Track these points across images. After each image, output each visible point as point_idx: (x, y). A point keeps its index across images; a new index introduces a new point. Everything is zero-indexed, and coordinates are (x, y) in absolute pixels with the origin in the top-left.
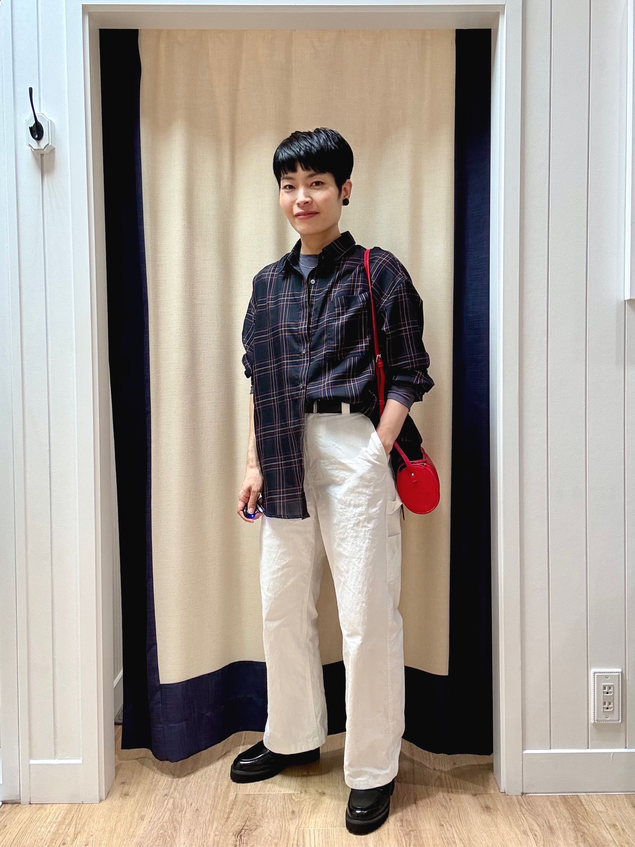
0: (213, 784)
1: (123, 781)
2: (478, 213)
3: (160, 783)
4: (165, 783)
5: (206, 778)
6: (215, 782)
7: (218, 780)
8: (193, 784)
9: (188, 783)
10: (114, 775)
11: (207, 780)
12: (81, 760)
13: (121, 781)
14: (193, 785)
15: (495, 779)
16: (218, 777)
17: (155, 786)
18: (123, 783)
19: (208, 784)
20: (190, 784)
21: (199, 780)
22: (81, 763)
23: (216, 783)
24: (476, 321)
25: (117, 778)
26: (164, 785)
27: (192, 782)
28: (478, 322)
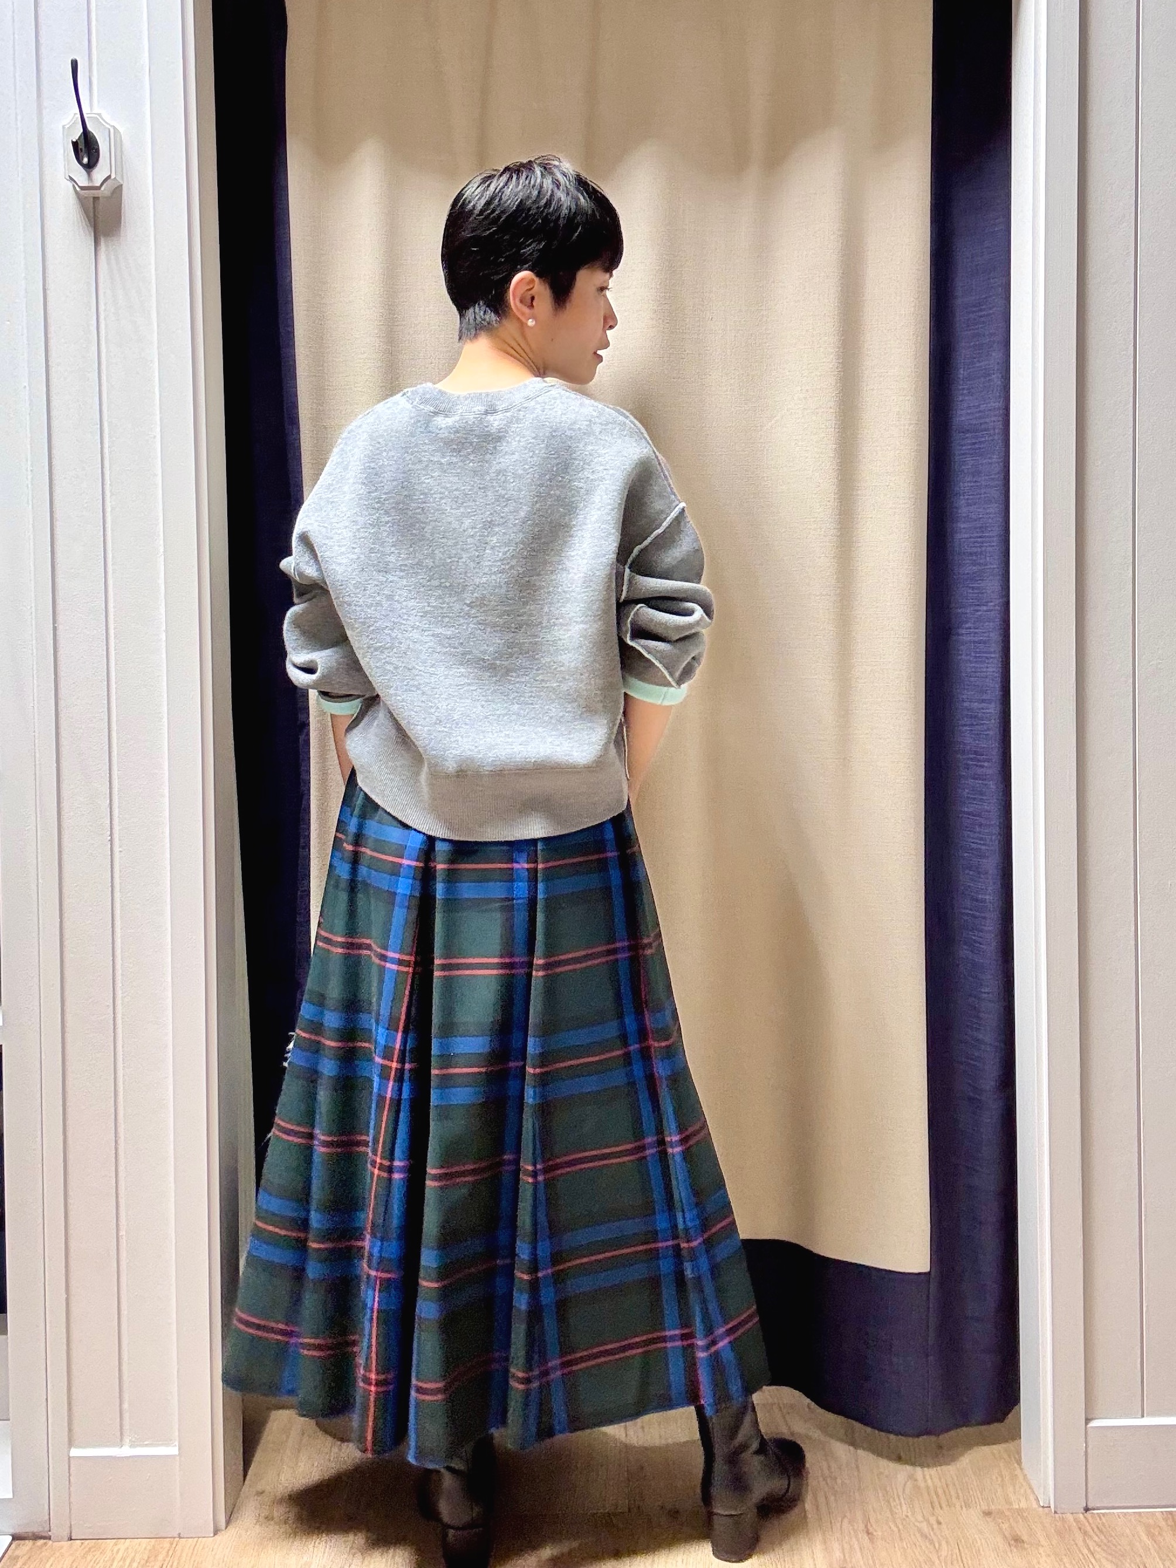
1: (259, 1490)
2: (981, 317)
12: (177, 1448)
15: (1024, 1476)
18: (260, 1495)
22: (177, 1453)
24: (977, 537)
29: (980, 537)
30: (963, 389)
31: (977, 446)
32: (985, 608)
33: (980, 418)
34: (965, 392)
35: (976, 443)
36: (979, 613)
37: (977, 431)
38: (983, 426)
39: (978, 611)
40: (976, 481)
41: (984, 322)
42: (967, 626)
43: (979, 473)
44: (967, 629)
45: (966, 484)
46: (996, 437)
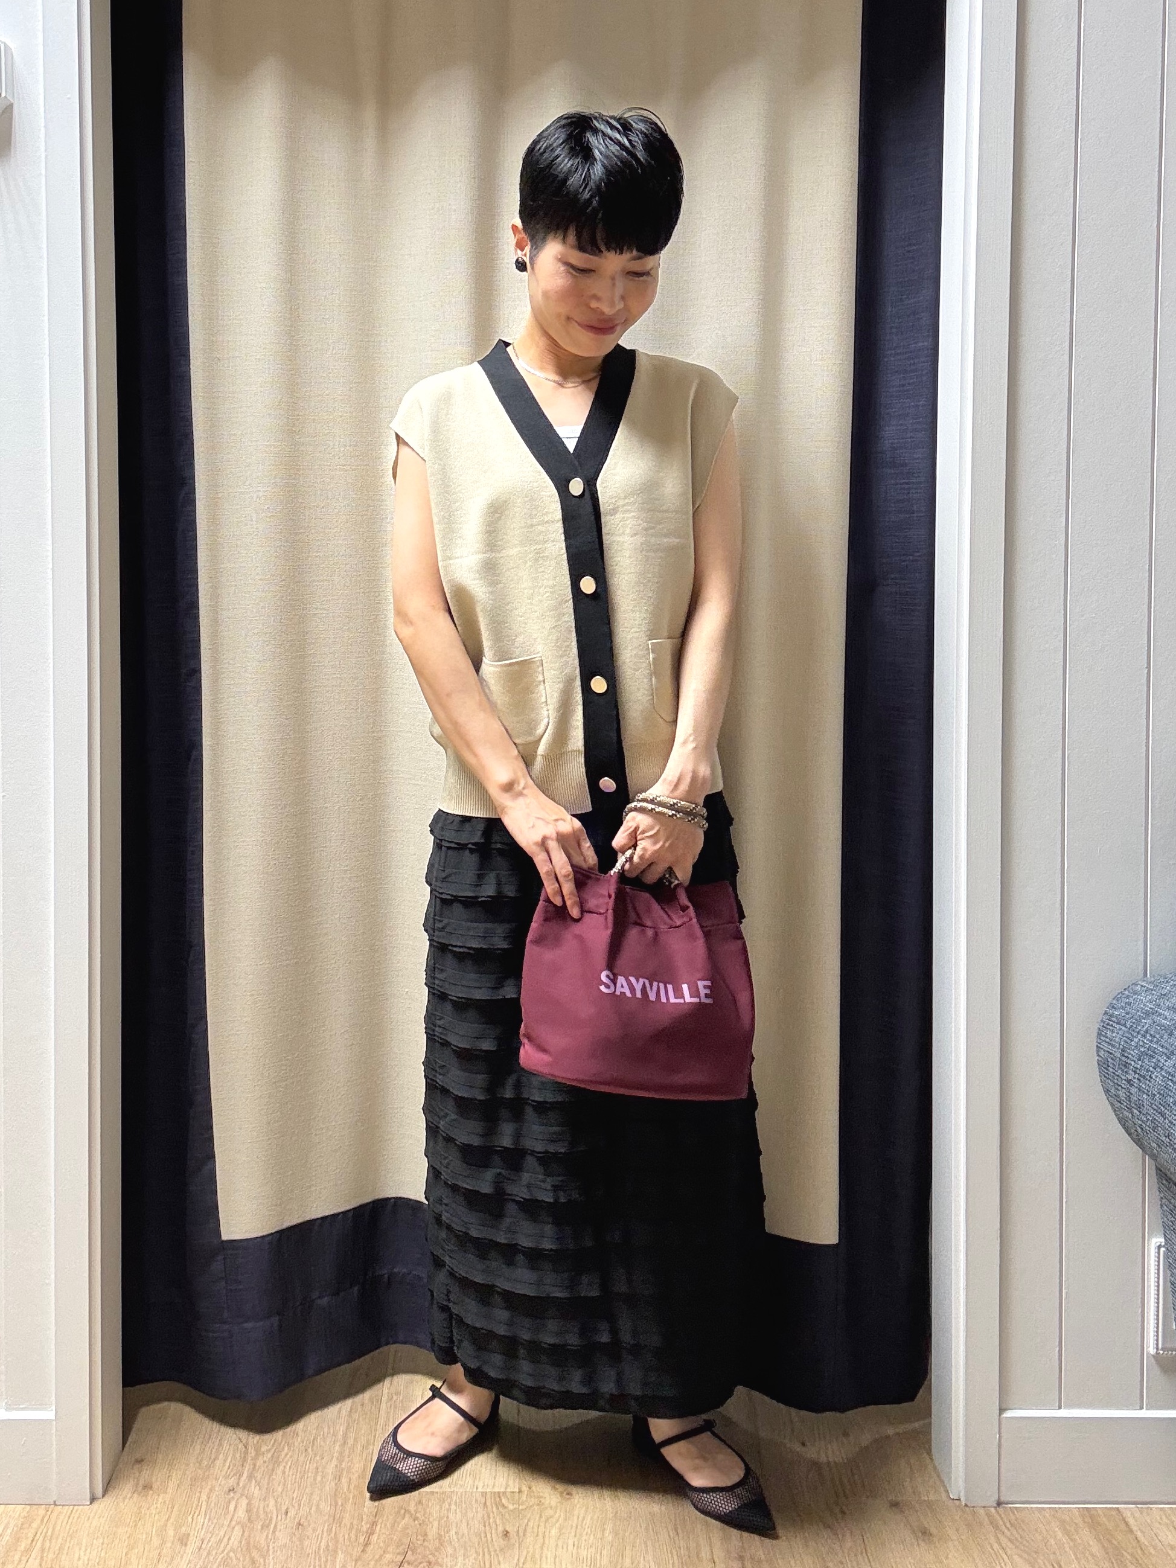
0: (331, 1468)
1: (139, 1459)
2: (909, 252)
3: (218, 1463)
4: (227, 1465)
5: (315, 1455)
6: (334, 1462)
7: (341, 1461)
8: (289, 1464)
9: (279, 1465)
10: (121, 1446)
11: (318, 1458)
12: (51, 1411)
13: (133, 1459)
14: (288, 1467)
15: (935, 1468)
16: (341, 1453)
17: (208, 1467)
18: (139, 1461)
19: (320, 1470)
20: (281, 1468)
21: (301, 1459)
22: (51, 1417)
23: (336, 1466)
24: (901, 484)
25: (125, 1449)
26: (227, 1467)
27: (287, 1463)
28: (906, 486)
29: (907, 483)
30: (891, 328)
31: (905, 388)
32: (911, 558)
33: (909, 358)
34: (894, 330)
35: (903, 385)
36: (905, 563)
37: (906, 371)
38: (913, 367)
39: (904, 561)
40: (901, 425)
41: (913, 258)
42: (893, 576)
43: (907, 415)
44: (892, 579)
45: (891, 428)
46: (924, 378)
